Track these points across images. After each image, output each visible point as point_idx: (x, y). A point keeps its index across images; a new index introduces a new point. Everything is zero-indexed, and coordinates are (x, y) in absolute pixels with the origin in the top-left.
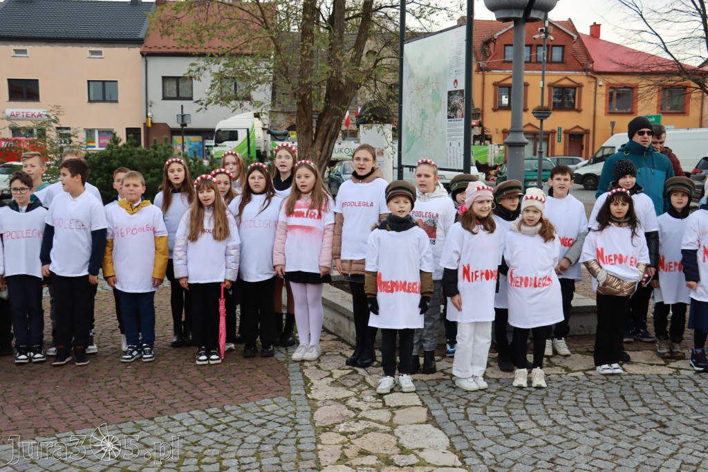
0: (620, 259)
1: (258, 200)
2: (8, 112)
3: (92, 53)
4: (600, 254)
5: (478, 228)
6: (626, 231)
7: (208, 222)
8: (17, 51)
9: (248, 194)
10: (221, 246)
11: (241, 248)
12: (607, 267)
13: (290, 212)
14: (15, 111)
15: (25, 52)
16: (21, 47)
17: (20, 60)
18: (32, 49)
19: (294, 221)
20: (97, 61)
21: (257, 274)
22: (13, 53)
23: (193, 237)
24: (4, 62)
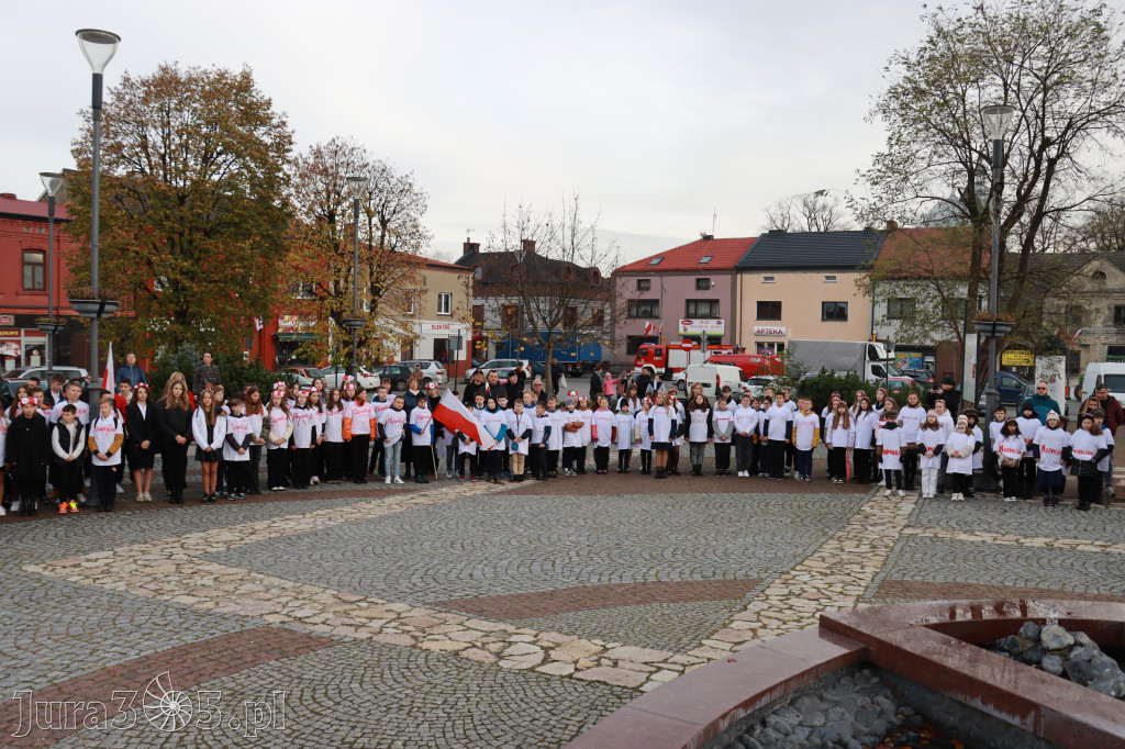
1: (865, 413)
2: (756, 329)
3: (827, 278)
4: (1001, 448)
7: (841, 422)
8: (766, 278)
9: (860, 411)
10: (846, 432)
11: (855, 433)
12: (1005, 454)
14: (761, 328)
15: (772, 278)
16: (769, 275)
17: (768, 286)
18: (778, 276)
20: (831, 285)
22: (763, 280)
23: (835, 427)
24: (756, 288)
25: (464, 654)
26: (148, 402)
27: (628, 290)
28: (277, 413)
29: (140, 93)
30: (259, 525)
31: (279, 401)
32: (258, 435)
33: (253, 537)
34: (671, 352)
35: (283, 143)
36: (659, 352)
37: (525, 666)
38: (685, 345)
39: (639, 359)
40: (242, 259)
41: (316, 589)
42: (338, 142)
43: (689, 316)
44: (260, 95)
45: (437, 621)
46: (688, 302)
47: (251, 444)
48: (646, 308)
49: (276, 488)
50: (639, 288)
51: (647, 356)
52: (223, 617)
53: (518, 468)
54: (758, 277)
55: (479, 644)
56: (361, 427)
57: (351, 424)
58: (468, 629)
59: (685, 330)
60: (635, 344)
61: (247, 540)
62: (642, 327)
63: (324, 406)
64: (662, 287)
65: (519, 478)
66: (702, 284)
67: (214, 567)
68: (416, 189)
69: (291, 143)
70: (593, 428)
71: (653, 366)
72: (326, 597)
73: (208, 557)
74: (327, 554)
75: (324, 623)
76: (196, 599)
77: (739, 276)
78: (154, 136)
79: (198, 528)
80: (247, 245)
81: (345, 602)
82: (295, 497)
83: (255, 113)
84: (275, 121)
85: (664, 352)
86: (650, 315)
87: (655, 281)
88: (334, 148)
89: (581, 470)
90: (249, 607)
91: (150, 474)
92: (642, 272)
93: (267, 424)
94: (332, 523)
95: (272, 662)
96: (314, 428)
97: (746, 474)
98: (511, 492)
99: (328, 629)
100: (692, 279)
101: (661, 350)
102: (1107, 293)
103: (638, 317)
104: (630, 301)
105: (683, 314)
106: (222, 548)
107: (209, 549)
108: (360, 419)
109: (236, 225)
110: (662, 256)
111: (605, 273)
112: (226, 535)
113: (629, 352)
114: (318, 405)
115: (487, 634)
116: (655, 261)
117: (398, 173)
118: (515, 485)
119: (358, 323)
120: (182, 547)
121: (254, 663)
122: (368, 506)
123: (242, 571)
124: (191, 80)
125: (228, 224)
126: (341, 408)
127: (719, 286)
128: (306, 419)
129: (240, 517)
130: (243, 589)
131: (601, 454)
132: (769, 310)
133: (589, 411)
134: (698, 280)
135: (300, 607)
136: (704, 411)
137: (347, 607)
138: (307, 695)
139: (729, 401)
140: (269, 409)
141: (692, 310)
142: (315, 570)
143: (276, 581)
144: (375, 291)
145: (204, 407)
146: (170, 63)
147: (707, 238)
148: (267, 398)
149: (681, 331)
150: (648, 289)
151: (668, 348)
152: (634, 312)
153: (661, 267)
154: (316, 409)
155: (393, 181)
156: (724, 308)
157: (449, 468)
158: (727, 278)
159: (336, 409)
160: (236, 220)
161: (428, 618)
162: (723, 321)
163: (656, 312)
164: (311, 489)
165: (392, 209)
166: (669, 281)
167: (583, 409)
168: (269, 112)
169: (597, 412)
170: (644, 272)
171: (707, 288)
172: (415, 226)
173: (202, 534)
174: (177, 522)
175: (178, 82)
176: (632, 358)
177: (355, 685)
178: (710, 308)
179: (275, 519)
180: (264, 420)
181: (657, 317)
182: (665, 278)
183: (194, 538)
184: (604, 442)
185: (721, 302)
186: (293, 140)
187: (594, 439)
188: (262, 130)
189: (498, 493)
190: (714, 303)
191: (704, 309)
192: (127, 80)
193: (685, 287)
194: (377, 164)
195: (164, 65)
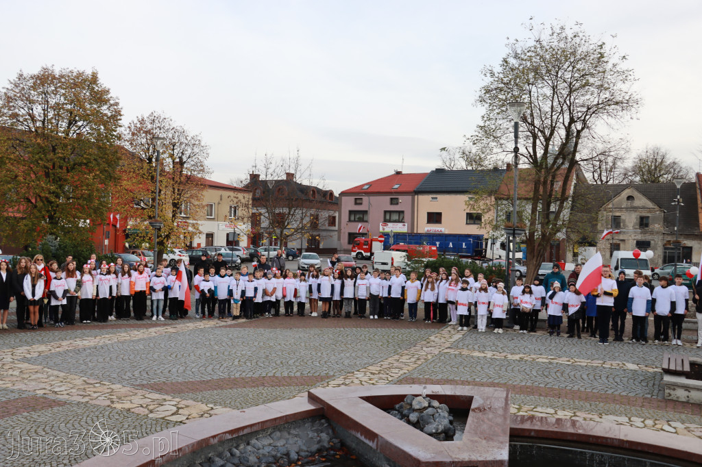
0: (526, 302)
1: (444, 281)
2: (426, 229)
3: (469, 199)
4: (521, 301)
5: (483, 292)
6: (529, 295)
7: (430, 287)
8: (433, 198)
9: (442, 280)
10: (432, 292)
11: (438, 294)
12: (523, 305)
13: (450, 285)
14: (429, 229)
15: (436, 198)
16: (435, 196)
17: (434, 203)
18: (440, 197)
19: (450, 287)
21: (441, 301)
22: (431, 199)
23: (425, 290)
24: (426, 204)
25: (133, 410)
26: (8, 270)
27: (348, 204)
28: (87, 277)
29: (31, 83)
30: (64, 343)
31: (88, 270)
32: (72, 290)
33: (58, 349)
34: (373, 243)
35: (116, 116)
36: (366, 243)
37: (161, 416)
38: (380, 239)
39: (354, 247)
40: (87, 185)
41: (76, 377)
42: (155, 114)
43: (386, 221)
44: (103, 86)
45: (131, 394)
46: (386, 212)
47: (68, 295)
48: (359, 216)
49: (85, 321)
50: (356, 204)
51: (359, 246)
52: (12, 392)
53: (236, 311)
54: (428, 198)
55: (145, 406)
56: (141, 286)
57: (134, 285)
58: (145, 398)
59: (384, 229)
60: (352, 237)
61: (53, 351)
62: (358, 227)
63: (120, 275)
64: (369, 202)
65: (235, 318)
66: (394, 201)
67: (25, 366)
68: (202, 144)
69: (121, 115)
70: (284, 289)
71: (363, 252)
72: (79, 382)
73: (25, 360)
74: (95, 358)
75: (68, 394)
76: (4, 382)
77: (416, 196)
78: (38, 110)
79: (28, 343)
80: (90, 177)
81: (88, 384)
82: (97, 327)
83: (100, 97)
84: (112, 102)
85: (370, 242)
86: (361, 220)
87: (365, 199)
88: (153, 118)
89: (277, 314)
90: (32, 386)
91: (6, 313)
92: (357, 194)
93: (79, 284)
94: (110, 342)
95: (25, 414)
96: (111, 287)
97: (376, 317)
98: (230, 326)
99: (68, 396)
100: (388, 198)
101: (367, 241)
102: (635, 209)
103: (355, 221)
104: (351, 212)
105: (382, 219)
106: (36, 355)
107: (28, 356)
108: (140, 282)
109: (86, 164)
110: (370, 184)
111: (336, 194)
112: (43, 348)
113: (349, 243)
114: (116, 273)
115: (154, 400)
116: (366, 187)
117: (191, 133)
118: (234, 322)
119: (158, 224)
120: (12, 354)
121: (14, 414)
122: (139, 333)
123: (39, 367)
124: (62, 76)
125: (80, 165)
126: (130, 276)
127: (404, 202)
128: (107, 281)
129: (57, 339)
130: (33, 377)
131: (289, 305)
132: (434, 218)
133: (282, 279)
134: (392, 199)
135: (60, 386)
136: (352, 279)
137: (87, 386)
138: (33, 430)
139: (366, 274)
140: (82, 275)
141: (388, 217)
142: (83, 367)
143: (56, 373)
144: (175, 205)
145: (31, 274)
146: (49, 66)
147: (398, 173)
148: (80, 268)
149: (381, 230)
150: (361, 204)
151: (372, 241)
152: (352, 218)
153: (369, 190)
154: (114, 276)
155: (189, 138)
156: (407, 216)
157: (197, 312)
158: (409, 198)
159: (127, 276)
160: (85, 161)
161: (128, 392)
162: (406, 224)
163: (365, 219)
164: (108, 323)
165: (188, 155)
166: (374, 199)
167: (278, 278)
168: (109, 96)
169: (286, 279)
170: (358, 193)
171: (397, 204)
172: (202, 166)
173: (28, 348)
174: (18, 340)
175: (54, 78)
176: (351, 246)
177: (63, 424)
178: (399, 216)
179: (77, 339)
180: (77, 281)
181: (367, 221)
182: (371, 198)
183: (21, 351)
184: (290, 297)
185: (405, 212)
186: (122, 113)
187: (284, 297)
188: (105, 107)
189: (220, 327)
190: (401, 212)
191: (395, 217)
192: (21, 75)
193: (384, 203)
194: (178, 128)
195: (45, 67)
